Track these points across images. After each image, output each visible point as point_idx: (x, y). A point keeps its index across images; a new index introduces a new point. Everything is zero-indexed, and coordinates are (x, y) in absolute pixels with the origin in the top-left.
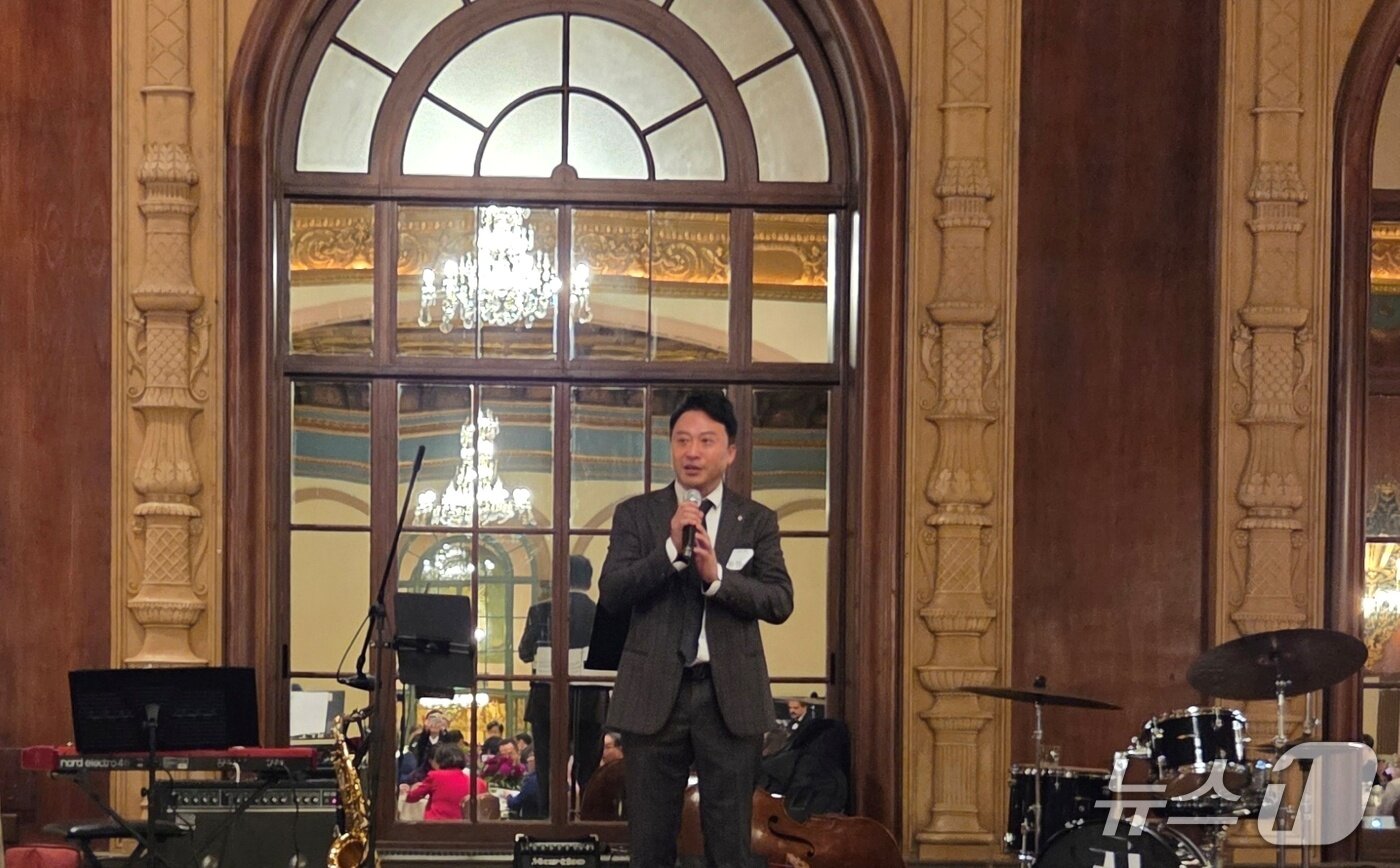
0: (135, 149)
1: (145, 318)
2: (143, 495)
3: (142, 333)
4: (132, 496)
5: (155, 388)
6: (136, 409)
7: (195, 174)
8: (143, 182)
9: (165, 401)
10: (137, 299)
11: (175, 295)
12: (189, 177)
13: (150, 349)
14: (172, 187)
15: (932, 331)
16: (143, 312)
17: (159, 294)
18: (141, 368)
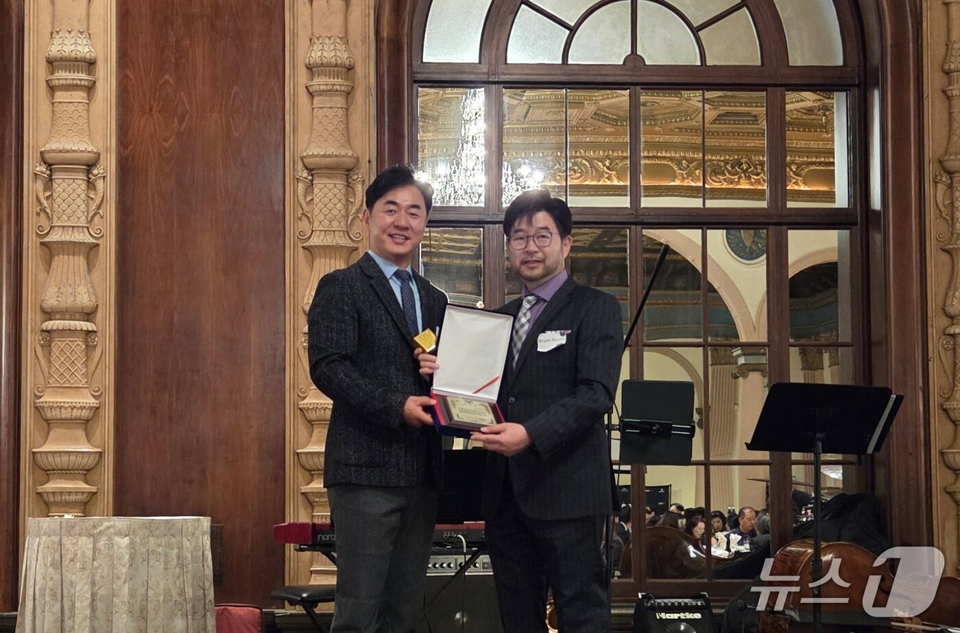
0: (303, 42)
1: (312, 175)
3: (310, 186)
4: (302, 318)
5: (321, 231)
7: (352, 60)
8: (310, 68)
9: (329, 241)
10: (304, 160)
11: (336, 156)
12: (347, 63)
13: (316, 201)
14: (334, 71)
15: (944, 179)
16: (310, 170)
17: (323, 156)
18: (309, 215)
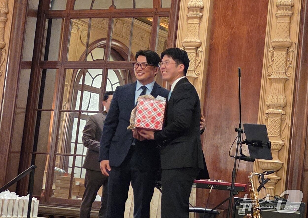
2: (269, 107)
3: (273, 55)
4: (266, 107)
5: (275, 72)
6: (269, 79)
7: (292, 3)
8: (278, 6)
9: (277, 76)
10: (272, 44)
11: (282, 42)
13: (275, 60)
14: (285, 7)
16: (273, 48)
17: (277, 42)
18: (272, 66)
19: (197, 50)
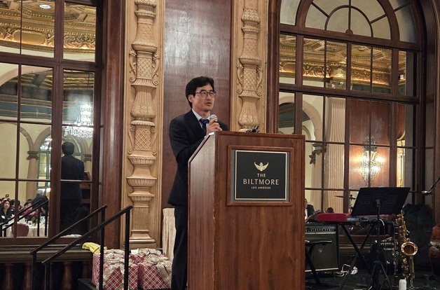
0: (241, 10)
1: (243, 66)
2: (241, 126)
3: (242, 71)
4: (238, 126)
6: (240, 97)
7: (259, 20)
8: (243, 21)
10: (240, 60)
13: (245, 77)
14: (253, 24)
18: (242, 83)
19: (153, 56)
